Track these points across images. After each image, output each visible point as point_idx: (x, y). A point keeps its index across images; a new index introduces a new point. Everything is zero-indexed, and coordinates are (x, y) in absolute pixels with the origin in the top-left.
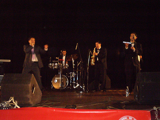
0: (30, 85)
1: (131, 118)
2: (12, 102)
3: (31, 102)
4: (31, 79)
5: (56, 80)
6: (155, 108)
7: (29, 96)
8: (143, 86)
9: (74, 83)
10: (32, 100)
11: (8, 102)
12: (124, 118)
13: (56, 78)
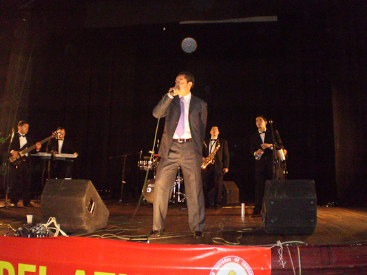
0: (84, 199)
1: (238, 259)
2: (52, 225)
3: (85, 226)
4: (87, 189)
5: (150, 189)
6: (279, 243)
7: (83, 216)
8: (272, 203)
9: (179, 193)
10: (88, 223)
11: (45, 225)
12: (225, 260)
13: (149, 185)
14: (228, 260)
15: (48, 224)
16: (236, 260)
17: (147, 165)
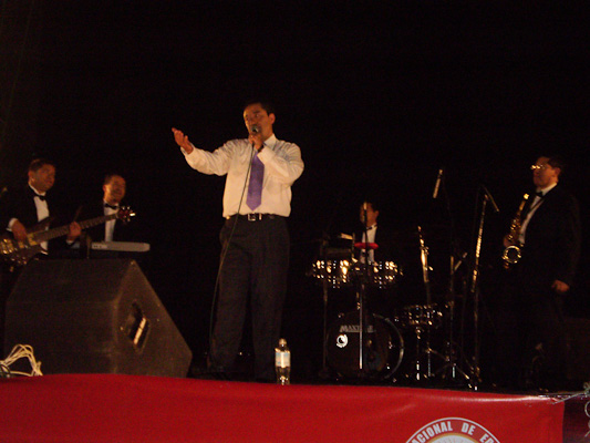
1: (473, 427)
12: (437, 428)
13: (343, 328)
14: (444, 428)
15: (11, 360)
16: (465, 428)
17: (337, 272)
